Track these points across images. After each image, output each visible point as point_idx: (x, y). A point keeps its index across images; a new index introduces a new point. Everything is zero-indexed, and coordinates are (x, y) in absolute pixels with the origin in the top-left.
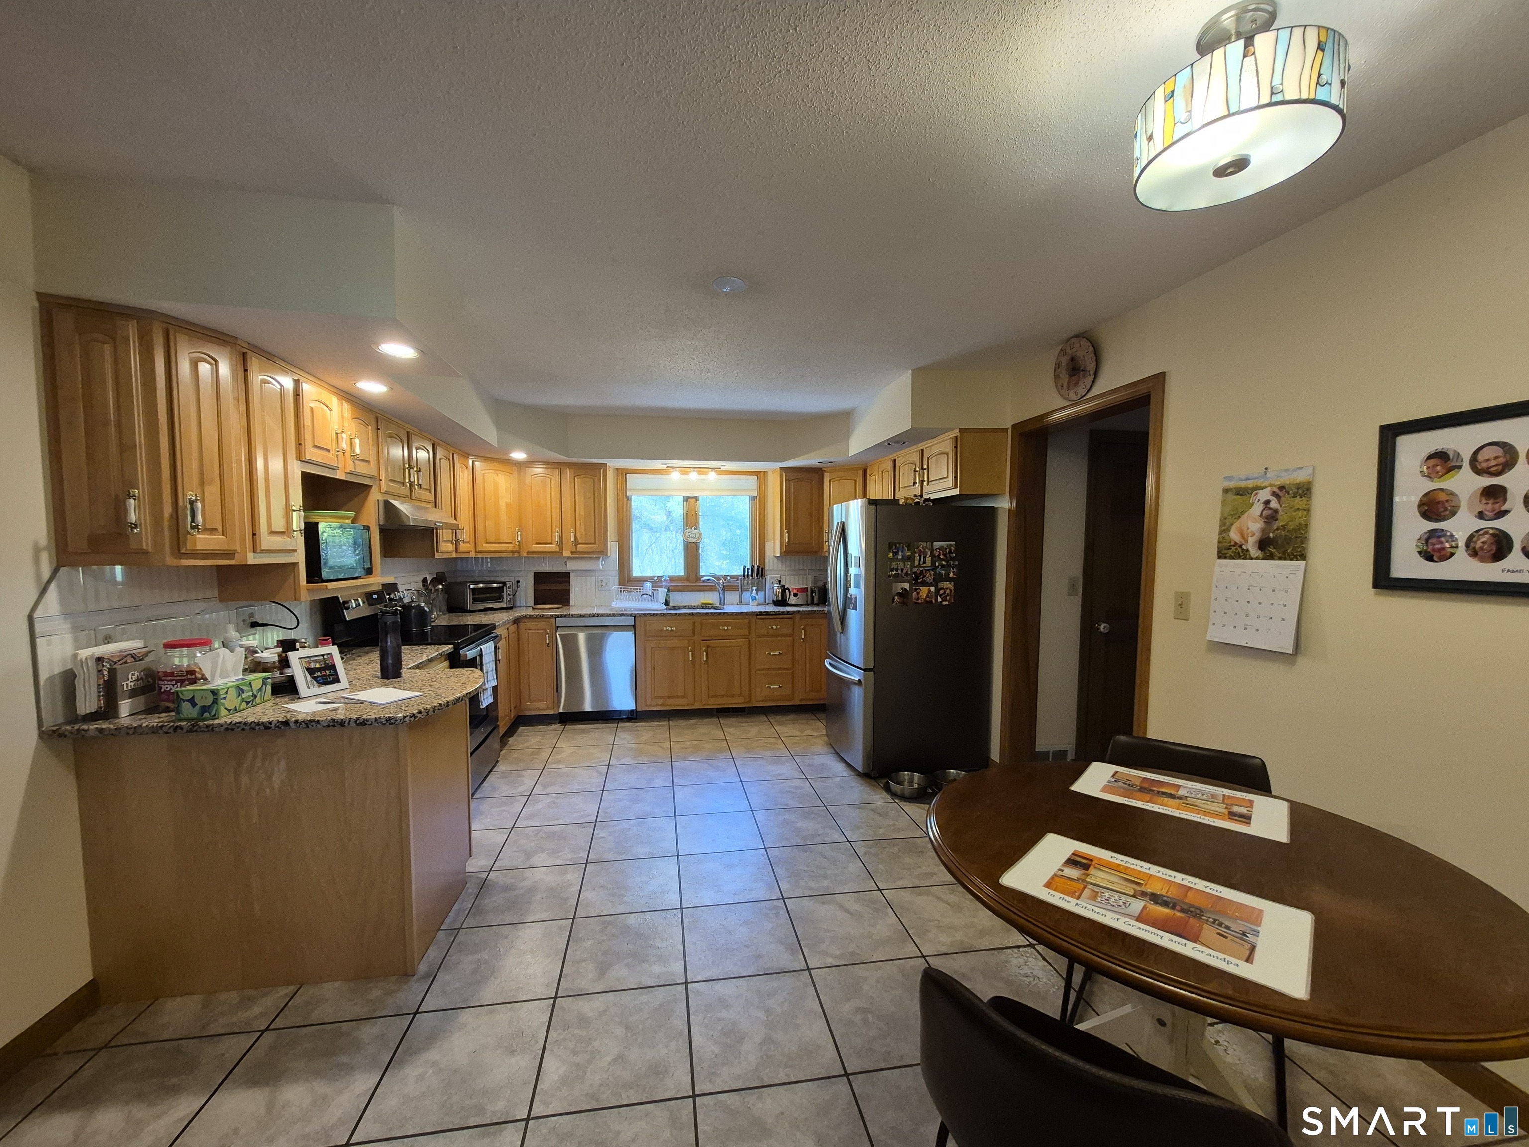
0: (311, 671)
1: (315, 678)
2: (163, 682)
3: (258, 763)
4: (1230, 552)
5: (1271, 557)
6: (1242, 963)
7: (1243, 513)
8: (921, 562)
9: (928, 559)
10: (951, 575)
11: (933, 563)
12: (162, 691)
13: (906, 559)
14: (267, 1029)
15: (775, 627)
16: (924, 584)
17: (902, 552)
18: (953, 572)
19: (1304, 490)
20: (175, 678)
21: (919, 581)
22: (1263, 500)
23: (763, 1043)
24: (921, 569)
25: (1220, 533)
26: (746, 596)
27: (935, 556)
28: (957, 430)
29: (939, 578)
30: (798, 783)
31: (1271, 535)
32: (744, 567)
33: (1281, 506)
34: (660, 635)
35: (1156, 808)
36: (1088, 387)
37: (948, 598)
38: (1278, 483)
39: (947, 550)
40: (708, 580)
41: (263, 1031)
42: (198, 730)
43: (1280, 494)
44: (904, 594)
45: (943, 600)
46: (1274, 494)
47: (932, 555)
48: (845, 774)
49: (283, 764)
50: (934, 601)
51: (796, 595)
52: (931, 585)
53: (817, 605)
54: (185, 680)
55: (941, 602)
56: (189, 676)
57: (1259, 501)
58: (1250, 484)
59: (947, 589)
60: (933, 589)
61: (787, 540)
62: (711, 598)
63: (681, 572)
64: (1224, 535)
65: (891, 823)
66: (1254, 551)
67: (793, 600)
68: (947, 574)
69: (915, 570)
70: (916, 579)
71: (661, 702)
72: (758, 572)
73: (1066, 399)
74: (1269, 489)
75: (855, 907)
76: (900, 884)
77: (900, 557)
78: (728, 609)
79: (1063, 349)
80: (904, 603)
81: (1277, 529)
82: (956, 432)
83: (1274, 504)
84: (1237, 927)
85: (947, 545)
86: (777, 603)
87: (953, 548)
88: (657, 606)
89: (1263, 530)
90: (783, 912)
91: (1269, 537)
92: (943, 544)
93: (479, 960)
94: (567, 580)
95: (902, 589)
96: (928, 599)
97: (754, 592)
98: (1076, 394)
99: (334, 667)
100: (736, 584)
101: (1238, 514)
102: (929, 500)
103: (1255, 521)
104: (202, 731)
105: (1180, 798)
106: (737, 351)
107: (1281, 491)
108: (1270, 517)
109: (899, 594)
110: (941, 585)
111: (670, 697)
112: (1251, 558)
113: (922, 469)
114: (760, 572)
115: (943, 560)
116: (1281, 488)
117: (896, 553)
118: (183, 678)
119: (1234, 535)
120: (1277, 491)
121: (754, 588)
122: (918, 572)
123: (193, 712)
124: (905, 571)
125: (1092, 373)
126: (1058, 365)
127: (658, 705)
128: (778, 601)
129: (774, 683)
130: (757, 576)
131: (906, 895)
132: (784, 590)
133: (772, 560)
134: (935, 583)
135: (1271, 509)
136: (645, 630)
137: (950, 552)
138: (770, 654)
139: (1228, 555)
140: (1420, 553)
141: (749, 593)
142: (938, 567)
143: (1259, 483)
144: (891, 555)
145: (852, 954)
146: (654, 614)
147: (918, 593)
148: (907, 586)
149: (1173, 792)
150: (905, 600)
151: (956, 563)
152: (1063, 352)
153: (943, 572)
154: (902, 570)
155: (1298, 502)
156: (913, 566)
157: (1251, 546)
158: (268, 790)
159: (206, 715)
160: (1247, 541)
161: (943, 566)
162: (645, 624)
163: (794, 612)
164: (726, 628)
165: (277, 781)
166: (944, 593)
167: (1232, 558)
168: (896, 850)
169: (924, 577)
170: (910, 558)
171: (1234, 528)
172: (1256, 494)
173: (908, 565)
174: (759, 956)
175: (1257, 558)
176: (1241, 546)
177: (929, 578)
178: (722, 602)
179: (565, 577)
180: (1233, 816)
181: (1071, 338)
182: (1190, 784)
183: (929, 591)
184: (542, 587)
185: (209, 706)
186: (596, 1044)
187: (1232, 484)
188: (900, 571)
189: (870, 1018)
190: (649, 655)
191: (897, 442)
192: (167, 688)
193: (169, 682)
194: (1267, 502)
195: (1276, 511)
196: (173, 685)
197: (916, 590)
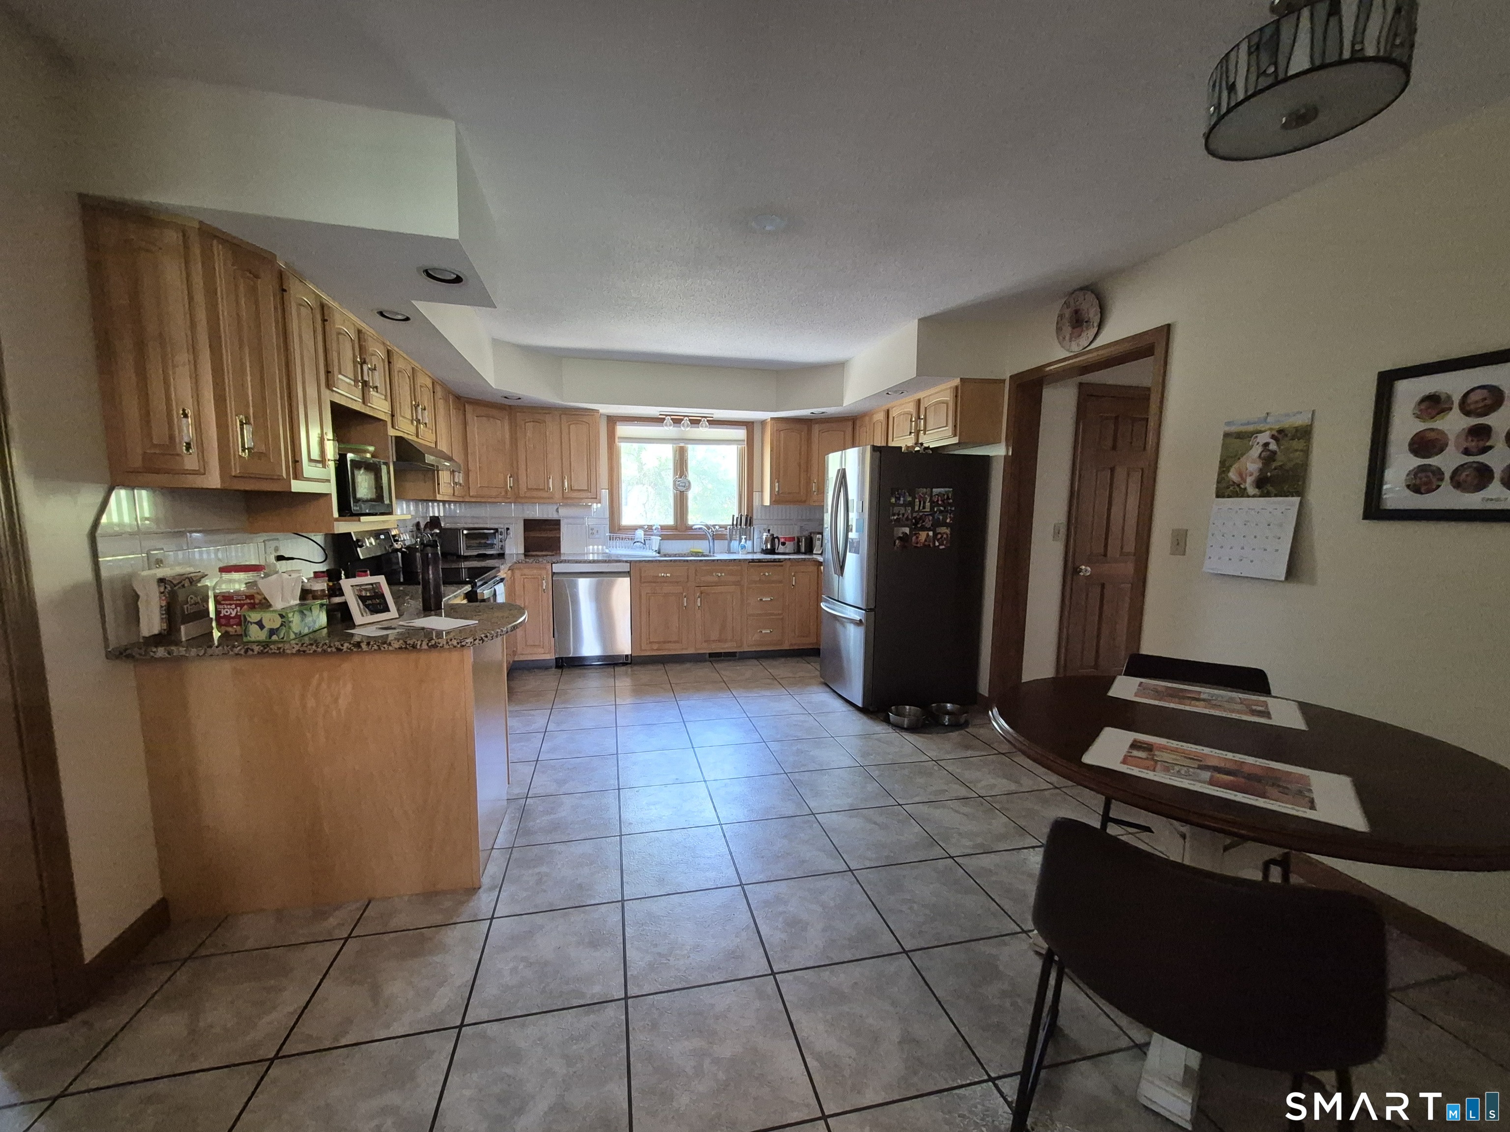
0: (363, 599)
1: (367, 606)
2: (222, 607)
3: (324, 686)
4: (1228, 492)
5: (1267, 495)
6: (1308, 811)
7: (1243, 455)
8: (921, 508)
9: (928, 504)
10: (948, 521)
11: (932, 508)
12: (222, 615)
13: (906, 505)
14: (349, 936)
15: (767, 574)
16: (923, 529)
17: (904, 497)
18: (950, 517)
19: (1305, 433)
20: (235, 602)
21: (919, 526)
22: (1261, 444)
23: (824, 930)
24: (921, 514)
25: (1219, 475)
26: (735, 544)
27: (934, 502)
28: (959, 380)
29: (936, 524)
30: (802, 718)
31: (1269, 474)
32: (733, 516)
33: (1279, 448)
34: (655, 580)
35: (1188, 708)
36: (1091, 339)
37: (945, 542)
38: (1277, 427)
39: (946, 496)
40: (700, 528)
41: (346, 939)
42: (270, 652)
43: (1280, 436)
44: (905, 538)
45: (940, 545)
46: (1273, 437)
47: (931, 501)
48: (844, 709)
49: (349, 687)
50: (931, 546)
51: (783, 544)
52: (929, 530)
53: (805, 553)
54: (244, 604)
55: (938, 546)
56: (248, 601)
57: (1258, 443)
58: (1251, 428)
59: (944, 533)
60: (931, 533)
61: (777, 490)
62: (701, 546)
63: (670, 521)
64: (1223, 475)
65: (897, 750)
66: (1251, 490)
67: (781, 549)
68: (945, 518)
69: (915, 515)
70: (916, 524)
71: (655, 646)
72: (746, 522)
73: (1068, 350)
74: (1268, 433)
75: (880, 819)
76: (917, 799)
77: (902, 502)
78: (718, 557)
79: (1067, 302)
80: (904, 547)
81: (1275, 469)
82: (957, 382)
83: (1273, 446)
84: (1294, 787)
85: (946, 492)
86: (765, 552)
87: (950, 495)
88: (650, 554)
89: (1261, 470)
90: (816, 825)
91: (1267, 476)
92: (942, 490)
93: (539, 873)
94: (556, 527)
95: (903, 533)
96: (926, 543)
97: (743, 540)
98: (1078, 345)
99: (382, 596)
100: (725, 533)
101: (1237, 457)
102: (928, 448)
103: (1253, 462)
104: (274, 653)
105: (1204, 700)
106: (754, 294)
107: (1280, 435)
108: (1268, 458)
109: (900, 538)
110: (939, 530)
111: (665, 642)
112: (1248, 496)
113: (919, 418)
114: (749, 521)
115: (941, 505)
116: (1280, 431)
117: (898, 499)
118: (242, 602)
119: (1233, 475)
120: (1276, 434)
121: (743, 537)
122: (918, 517)
123: (262, 635)
124: (906, 516)
125: (1096, 324)
126: (1061, 316)
127: (653, 650)
128: (767, 549)
129: (765, 629)
130: (746, 525)
131: (924, 809)
132: (773, 539)
133: (759, 510)
134: (933, 528)
135: (1269, 450)
136: (641, 577)
137: (948, 498)
138: (761, 600)
139: (1226, 494)
140: (1408, 486)
141: (738, 542)
142: (936, 512)
143: (1260, 427)
144: (893, 500)
145: (887, 857)
146: (649, 561)
147: (917, 538)
148: (907, 530)
149: (1197, 697)
150: (906, 544)
151: (953, 509)
152: (1067, 304)
153: (941, 518)
154: (903, 515)
155: (1297, 444)
156: (913, 511)
157: (1249, 484)
158: (334, 713)
159: (274, 638)
160: (1245, 482)
161: (941, 512)
162: (640, 570)
163: (785, 559)
164: (719, 575)
165: (343, 703)
166: (942, 537)
167: (1229, 497)
168: (906, 772)
169: (924, 522)
170: (911, 504)
171: (1233, 470)
172: (1257, 437)
173: (909, 510)
174: (803, 862)
175: (1254, 496)
176: (1239, 485)
177: (928, 524)
178: (712, 551)
179: (555, 525)
180: (1254, 713)
181: (1075, 291)
182: (1208, 690)
183: (928, 535)
184: (532, 534)
185: (278, 629)
186: (672, 936)
187: (1233, 429)
188: (901, 516)
189: (915, 907)
190: (644, 601)
191: (896, 392)
192: (227, 612)
193: (229, 607)
194: (1266, 445)
195: (1274, 453)
196: (233, 609)
197: (915, 534)
